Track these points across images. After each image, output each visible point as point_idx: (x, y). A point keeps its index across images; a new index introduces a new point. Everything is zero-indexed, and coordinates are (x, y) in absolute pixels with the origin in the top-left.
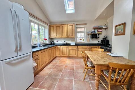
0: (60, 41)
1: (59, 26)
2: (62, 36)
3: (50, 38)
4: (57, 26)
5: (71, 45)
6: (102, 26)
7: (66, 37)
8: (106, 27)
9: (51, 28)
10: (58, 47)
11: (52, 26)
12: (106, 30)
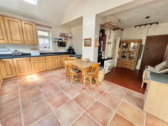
2: (9, 39)
6: (68, 34)
7: (21, 42)
8: (71, 36)
12: (71, 39)
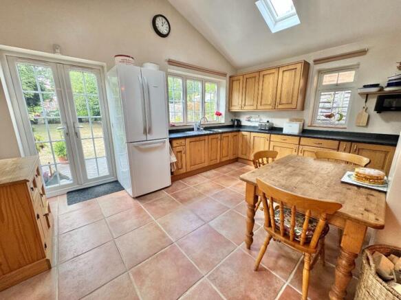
0: (254, 120)
1: (255, 77)
2: (259, 104)
3: (229, 110)
4: (248, 76)
5: (284, 132)
7: (270, 107)
9: (235, 83)
10: (243, 135)
11: (236, 78)
